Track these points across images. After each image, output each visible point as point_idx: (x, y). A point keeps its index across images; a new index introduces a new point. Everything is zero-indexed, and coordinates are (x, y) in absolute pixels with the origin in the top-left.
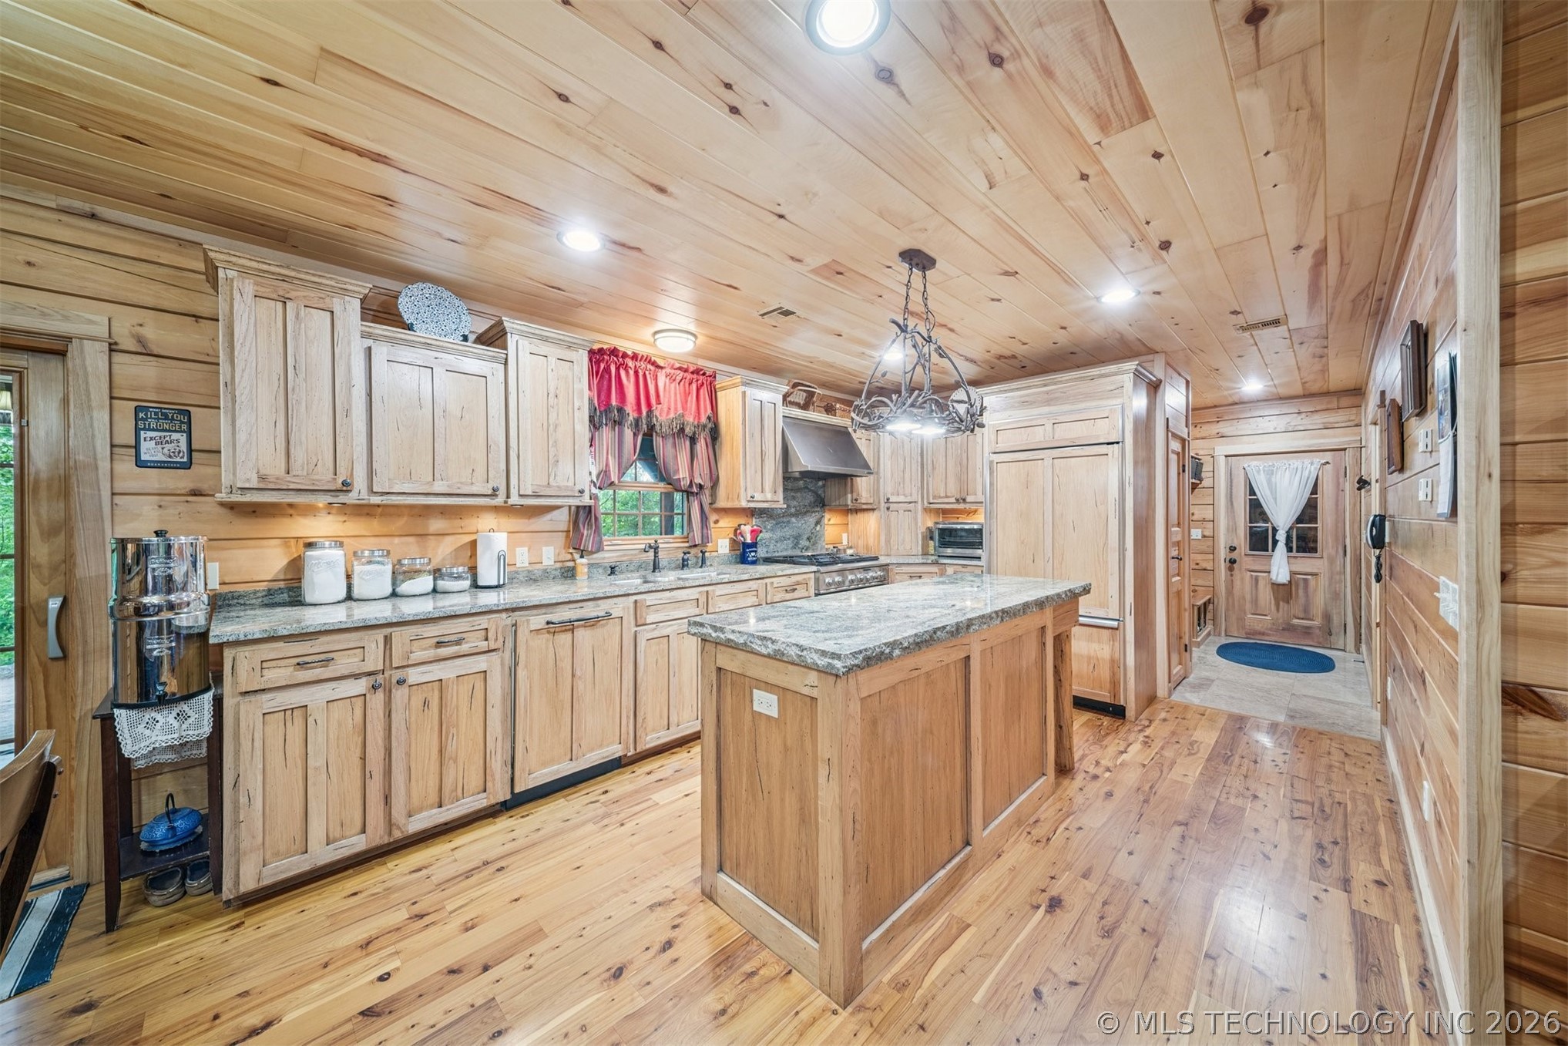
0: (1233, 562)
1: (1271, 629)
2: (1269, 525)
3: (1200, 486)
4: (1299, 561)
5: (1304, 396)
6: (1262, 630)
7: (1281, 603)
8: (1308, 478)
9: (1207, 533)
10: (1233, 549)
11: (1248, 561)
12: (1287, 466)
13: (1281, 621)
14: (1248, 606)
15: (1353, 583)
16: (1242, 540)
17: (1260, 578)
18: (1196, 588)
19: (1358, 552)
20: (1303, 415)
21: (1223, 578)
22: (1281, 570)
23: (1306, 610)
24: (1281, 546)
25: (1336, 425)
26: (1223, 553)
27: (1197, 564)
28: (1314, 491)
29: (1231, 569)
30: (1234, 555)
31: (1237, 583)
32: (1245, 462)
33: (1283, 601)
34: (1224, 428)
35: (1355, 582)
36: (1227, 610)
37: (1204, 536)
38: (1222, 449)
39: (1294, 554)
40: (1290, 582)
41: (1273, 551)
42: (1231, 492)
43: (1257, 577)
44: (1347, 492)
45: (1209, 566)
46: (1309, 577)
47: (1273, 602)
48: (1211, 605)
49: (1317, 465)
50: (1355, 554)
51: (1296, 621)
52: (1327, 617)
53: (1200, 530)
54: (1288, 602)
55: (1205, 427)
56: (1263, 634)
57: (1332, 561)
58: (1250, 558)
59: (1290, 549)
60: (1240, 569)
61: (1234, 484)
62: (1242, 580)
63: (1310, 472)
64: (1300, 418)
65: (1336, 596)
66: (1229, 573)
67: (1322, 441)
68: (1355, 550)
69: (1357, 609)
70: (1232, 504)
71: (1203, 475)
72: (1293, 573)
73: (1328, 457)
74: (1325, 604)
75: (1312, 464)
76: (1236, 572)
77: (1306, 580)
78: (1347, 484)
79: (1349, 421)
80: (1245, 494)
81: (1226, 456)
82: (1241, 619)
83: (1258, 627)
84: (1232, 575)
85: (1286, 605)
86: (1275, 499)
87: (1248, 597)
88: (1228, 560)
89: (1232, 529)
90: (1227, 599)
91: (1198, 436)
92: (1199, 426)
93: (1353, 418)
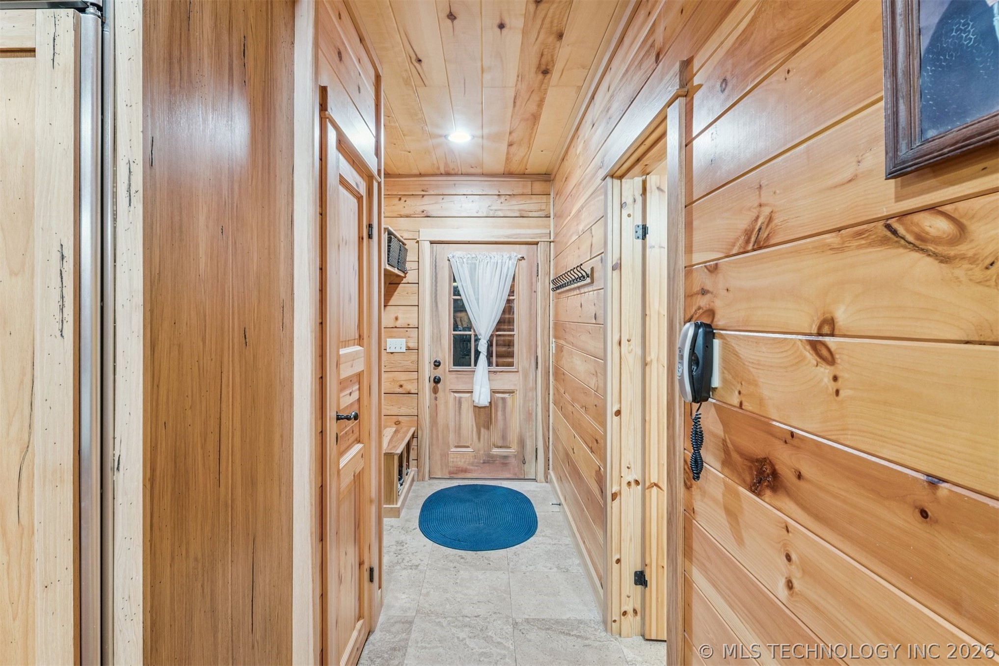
0: (437, 381)
1: (472, 464)
2: (472, 333)
3: (405, 281)
4: (499, 376)
5: (504, 175)
6: (465, 466)
7: (482, 430)
8: (507, 275)
9: (413, 345)
10: (437, 364)
11: (452, 379)
12: (488, 258)
13: (482, 452)
14: (452, 438)
15: (544, 399)
16: (446, 354)
17: (463, 400)
18: (400, 418)
19: (547, 365)
20: (503, 198)
21: (427, 404)
22: (483, 390)
23: (504, 437)
24: (483, 358)
25: (531, 214)
26: (427, 371)
27: (401, 386)
28: (512, 292)
29: (435, 391)
30: (439, 372)
31: (441, 408)
32: (449, 250)
33: (484, 427)
34: (428, 205)
35: (545, 398)
36: (431, 445)
37: (408, 349)
38: (429, 232)
39: (494, 368)
40: (490, 403)
41: (475, 365)
42: (436, 290)
43: (460, 398)
44: (539, 294)
45: (412, 388)
46: (506, 395)
47: (475, 429)
48: (415, 439)
49: (514, 261)
50: (545, 365)
51: (495, 451)
52: (522, 443)
53: (404, 340)
54: (488, 428)
55: (410, 202)
56: (465, 471)
57: (526, 377)
58: (454, 375)
59: (490, 364)
60: (444, 391)
61: (439, 280)
62: (446, 403)
63: (508, 268)
64: (499, 202)
65: (529, 416)
66: (433, 395)
67: (518, 231)
68: (545, 362)
69: (546, 429)
70: (437, 306)
71: (408, 266)
72: (494, 392)
73: (523, 250)
74: (520, 427)
75: (510, 258)
76: (440, 394)
77: (504, 399)
78: (539, 284)
79: (541, 210)
80: (450, 294)
81: (432, 243)
82: (444, 455)
83: (461, 463)
84: (436, 399)
85: (486, 431)
86: (478, 300)
87: (452, 425)
88: (432, 379)
89: (436, 339)
90: (431, 430)
91: (402, 213)
92: (403, 199)
93: (543, 207)
